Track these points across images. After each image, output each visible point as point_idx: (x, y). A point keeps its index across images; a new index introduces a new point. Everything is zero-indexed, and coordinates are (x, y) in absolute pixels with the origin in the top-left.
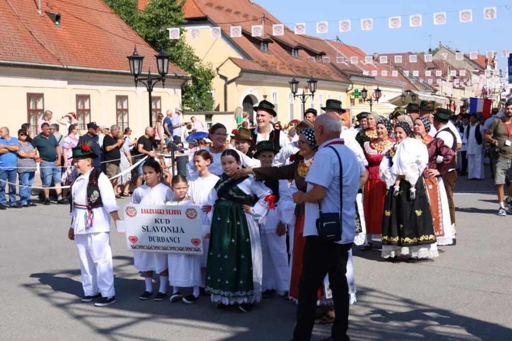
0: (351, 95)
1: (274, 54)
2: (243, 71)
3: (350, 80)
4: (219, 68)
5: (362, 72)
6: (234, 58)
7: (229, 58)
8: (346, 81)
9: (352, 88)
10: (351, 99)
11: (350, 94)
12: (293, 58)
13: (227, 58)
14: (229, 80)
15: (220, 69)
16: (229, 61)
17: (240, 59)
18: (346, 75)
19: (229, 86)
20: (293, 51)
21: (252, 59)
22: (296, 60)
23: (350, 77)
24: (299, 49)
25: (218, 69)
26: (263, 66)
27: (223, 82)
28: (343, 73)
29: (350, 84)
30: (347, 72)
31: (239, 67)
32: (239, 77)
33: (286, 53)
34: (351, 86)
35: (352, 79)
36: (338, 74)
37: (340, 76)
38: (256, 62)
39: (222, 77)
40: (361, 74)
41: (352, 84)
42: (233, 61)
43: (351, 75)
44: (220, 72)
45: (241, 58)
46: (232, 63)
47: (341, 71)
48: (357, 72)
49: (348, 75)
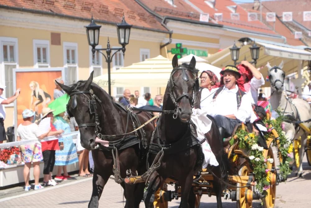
3: (164, 27)
5: (198, 17)
8: (156, 29)
9: (170, 41)
18: (160, 19)
23: (166, 22)
28: (154, 15)
29: (166, 33)
30: (163, 16)
35: (171, 25)
36: (141, 15)
37: (145, 20)
40: (195, 20)
41: (171, 34)
47: (153, 13)
48: (189, 16)
49: (162, 18)
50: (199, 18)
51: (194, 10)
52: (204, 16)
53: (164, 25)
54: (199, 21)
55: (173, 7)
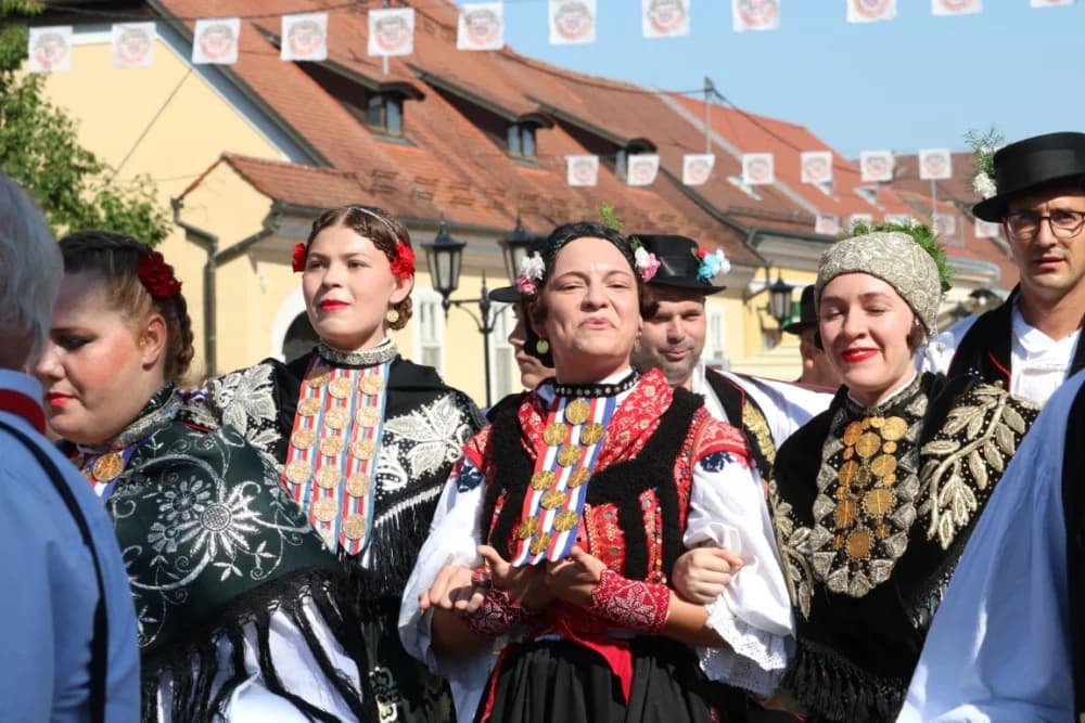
0: (764, 313)
1: (426, 144)
2: (279, 211)
3: (754, 252)
4: (182, 197)
6: (243, 159)
7: (225, 158)
9: (768, 282)
10: (764, 330)
11: (759, 309)
12: (512, 162)
13: (215, 158)
14: (222, 246)
15: (187, 201)
16: (223, 167)
17: (271, 164)
18: (741, 234)
19: (223, 274)
20: (513, 132)
21: (331, 165)
22: (521, 170)
23: (756, 241)
24: (540, 126)
25: (176, 205)
26: (372, 192)
27: (200, 256)
28: (728, 226)
29: (756, 267)
30: (745, 222)
31: (267, 195)
32: (266, 234)
33: (482, 142)
34: (760, 276)
35: (767, 247)
38: (346, 176)
39: (194, 235)
40: (805, 230)
41: (768, 268)
42: (238, 171)
43: (760, 234)
44: (187, 217)
45: (284, 158)
46: (236, 177)
47: (722, 217)
48: (790, 222)
49: (747, 231)
50: (813, 225)
51: (800, 208)
52: (826, 221)
53: (753, 247)
54: (815, 233)
55: (753, 201)
